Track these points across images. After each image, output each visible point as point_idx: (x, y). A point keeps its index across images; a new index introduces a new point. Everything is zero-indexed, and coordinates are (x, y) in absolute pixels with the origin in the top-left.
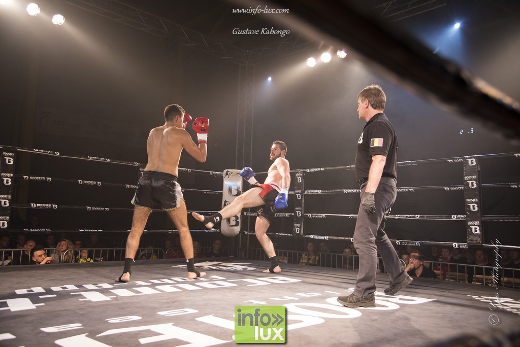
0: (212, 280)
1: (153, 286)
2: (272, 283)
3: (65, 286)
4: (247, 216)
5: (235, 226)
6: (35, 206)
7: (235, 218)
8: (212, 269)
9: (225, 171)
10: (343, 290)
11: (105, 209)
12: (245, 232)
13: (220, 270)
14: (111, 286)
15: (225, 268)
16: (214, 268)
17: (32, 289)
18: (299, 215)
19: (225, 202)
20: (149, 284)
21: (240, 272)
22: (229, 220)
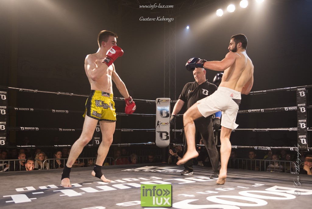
0: (152, 180)
1: (110, 185)
3: (49, 186)
4: (174, 132)
6: (24, 129)
7: (165, 134)
8: (151, 172)
9: (157, 99)
10: (250, 185)
11: (72, 130)
12: (174, 144)
13: (157, 172)
14: (81, 186)
15: (160, 171)
16: (152, 171)
17: (27, 187)
19: (158, 122)
21: (171, 173)
22: (161, 136)
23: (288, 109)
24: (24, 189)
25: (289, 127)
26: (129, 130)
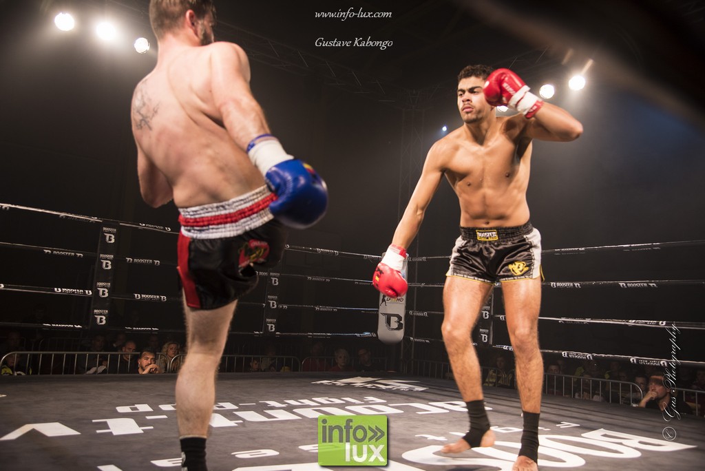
0: (367, 403)
1: (290, 409)
2: (451, 410)
4: (412, 316)
5: (397, 329)
6: (139, 297)
7: (396, 319)
8: (366, 387)
10: (553, 424)
12: (411, 338)
13: (378, 389)
14: (236, 408)
15: (383, 387)
16: (369, 386)
17: (136, 406)
18: (486, 316)
19: (384, 296)
20: (284, 406)
21: (405, 393)
22: (388, 322)
23: (626, 285)
24: (132, 409)
25: (628, 319)
26: (328, 308)
